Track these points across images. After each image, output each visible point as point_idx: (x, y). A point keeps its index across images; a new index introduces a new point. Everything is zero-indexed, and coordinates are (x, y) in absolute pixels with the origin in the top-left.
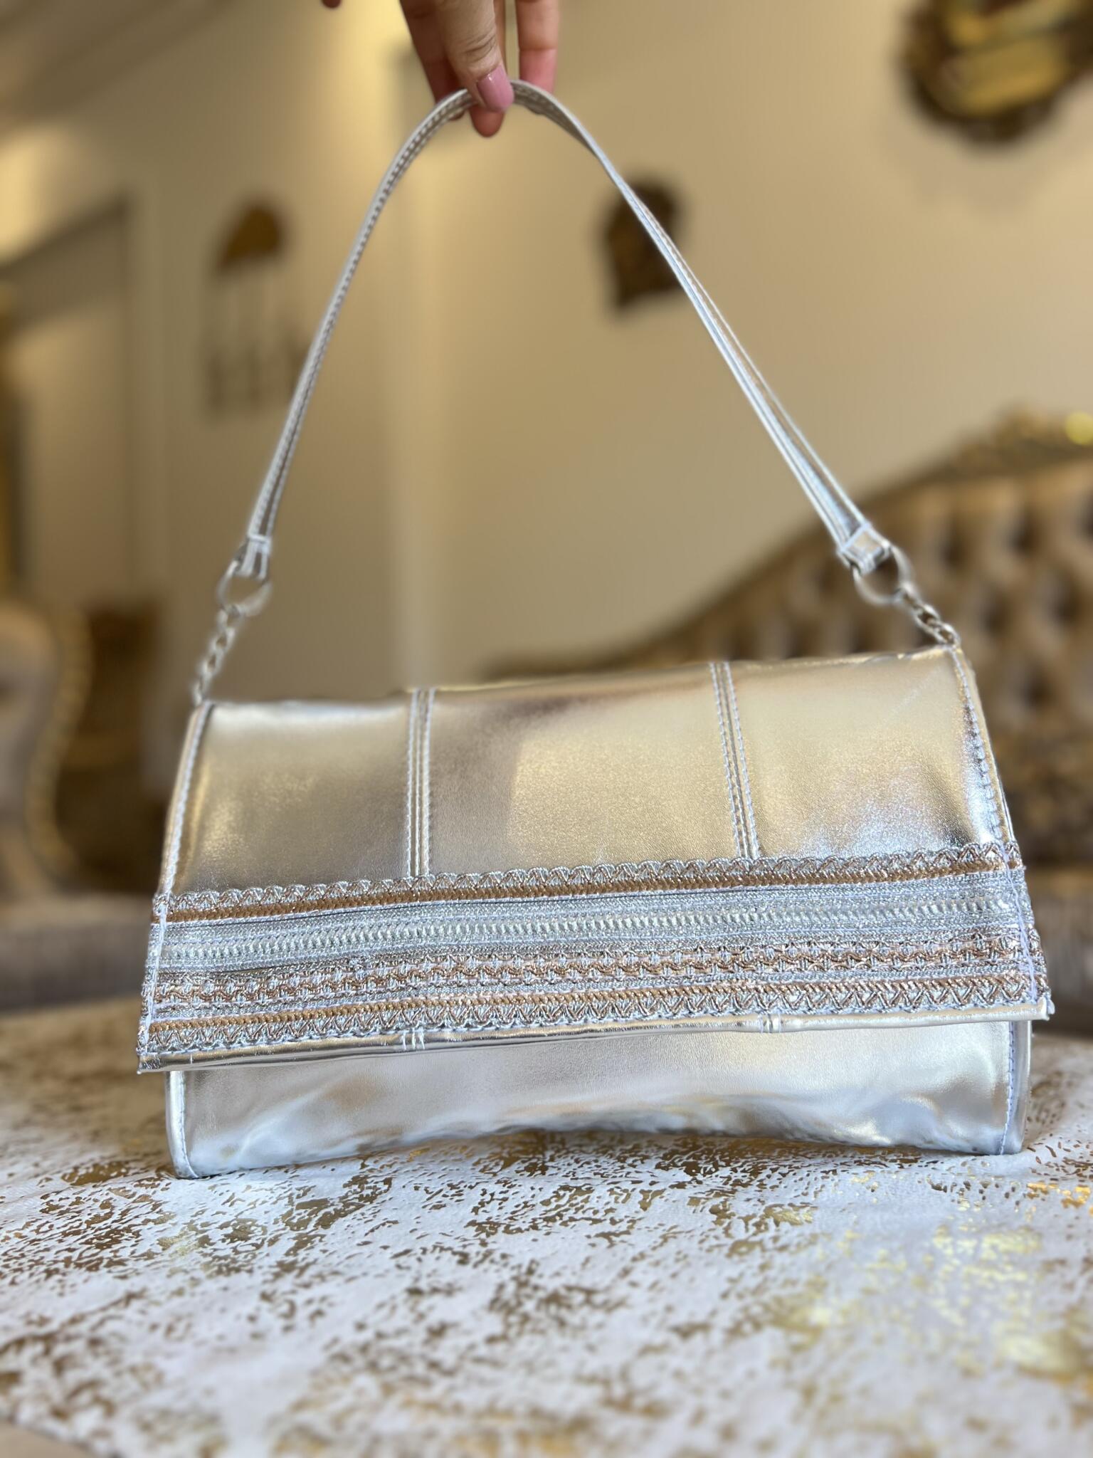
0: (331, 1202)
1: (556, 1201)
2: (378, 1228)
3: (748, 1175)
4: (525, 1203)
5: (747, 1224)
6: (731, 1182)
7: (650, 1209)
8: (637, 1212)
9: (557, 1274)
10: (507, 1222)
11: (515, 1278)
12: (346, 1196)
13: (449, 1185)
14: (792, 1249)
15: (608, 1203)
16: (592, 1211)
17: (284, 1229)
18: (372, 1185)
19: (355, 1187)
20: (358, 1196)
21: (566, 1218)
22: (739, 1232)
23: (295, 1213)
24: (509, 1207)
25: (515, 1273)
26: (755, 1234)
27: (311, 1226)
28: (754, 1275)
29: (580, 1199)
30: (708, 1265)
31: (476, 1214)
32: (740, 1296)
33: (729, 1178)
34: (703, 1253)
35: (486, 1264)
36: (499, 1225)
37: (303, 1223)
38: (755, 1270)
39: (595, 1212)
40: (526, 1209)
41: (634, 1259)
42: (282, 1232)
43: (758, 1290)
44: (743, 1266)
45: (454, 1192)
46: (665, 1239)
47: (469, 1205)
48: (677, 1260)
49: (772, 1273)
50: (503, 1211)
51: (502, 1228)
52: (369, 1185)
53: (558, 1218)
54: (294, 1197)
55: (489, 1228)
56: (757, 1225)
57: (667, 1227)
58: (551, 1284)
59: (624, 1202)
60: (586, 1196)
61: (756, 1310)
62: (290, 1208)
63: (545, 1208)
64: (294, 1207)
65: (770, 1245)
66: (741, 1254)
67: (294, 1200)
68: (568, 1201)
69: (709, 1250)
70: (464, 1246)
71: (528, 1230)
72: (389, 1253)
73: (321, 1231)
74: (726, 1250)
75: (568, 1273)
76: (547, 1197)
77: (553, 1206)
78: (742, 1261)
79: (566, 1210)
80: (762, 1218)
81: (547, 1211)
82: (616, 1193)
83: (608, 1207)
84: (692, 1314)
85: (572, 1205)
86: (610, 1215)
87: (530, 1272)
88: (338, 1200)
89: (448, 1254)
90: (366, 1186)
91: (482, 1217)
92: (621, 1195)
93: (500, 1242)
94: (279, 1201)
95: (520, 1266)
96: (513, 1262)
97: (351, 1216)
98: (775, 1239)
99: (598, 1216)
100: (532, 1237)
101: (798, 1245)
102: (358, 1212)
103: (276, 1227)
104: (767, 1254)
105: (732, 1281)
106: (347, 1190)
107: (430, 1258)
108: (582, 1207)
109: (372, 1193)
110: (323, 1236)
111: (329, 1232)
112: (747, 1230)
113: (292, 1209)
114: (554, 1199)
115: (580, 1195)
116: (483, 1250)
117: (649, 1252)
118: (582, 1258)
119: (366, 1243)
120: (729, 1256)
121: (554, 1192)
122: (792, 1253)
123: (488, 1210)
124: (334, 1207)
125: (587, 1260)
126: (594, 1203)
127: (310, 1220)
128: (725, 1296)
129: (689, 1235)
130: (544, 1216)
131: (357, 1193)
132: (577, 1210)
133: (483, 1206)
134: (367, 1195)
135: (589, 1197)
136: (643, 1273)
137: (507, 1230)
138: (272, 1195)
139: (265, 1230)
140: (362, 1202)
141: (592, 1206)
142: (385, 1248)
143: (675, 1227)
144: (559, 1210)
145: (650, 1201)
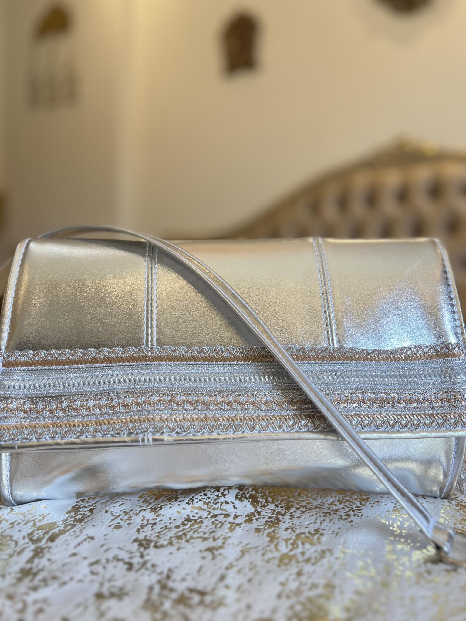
0: (57, 524)
1: (183, 526)
2: (82, 542)
3: (284, 509)
4: (166, 526)
5: (287, 544)
6: (275, 513)
7: (235, 532)
8: (227, 533)
9: (184, 580)
10: (155, 539)
11: (159, 582)
12: (67, 519)
13: (125, 512)
14: (313, 561)
15: (211, 529)
16: (203, 533)
17: (28, 543)
18: (82, 513)
19: (73, 514)
20: (73, 519)
21: (188, 537)
22: (284, 549)
23: (36, 532)
24: (157, 528)
25: (159, 577)
26: (291, 550)
27: (44, 541)
28: (294, 580)
29: (196, 526)
30: (268, 572)
31: (139, 533)
32: (288, 597)
33: (274, 510)
34: (264, 564)
35: (143, 571)
36: (150, 541)
37: (39, 540)
38: (294, 577)
39: (205, 533)
40: (166, 530)
41: (227, 568)
42: (26, 545)
43: (298, 592)
44: (287, 573)
45: (127, 517)
46: (243, 553)
47: (135, 527)
48: (251, 569)
49: (304, 579)
50: (154, 531)
51: (152, 544)
52: (80, 513)
53: (184, 537)
54: (37, 520)
55: (145, 544)
56: (292, 544)
57: (244, 544)
58: (180, 587)
59: (220, 527)
60: (199, 525)
61: (298, 608)
62: (33, 529)
63: (177, 530)
64: (36, 529)
65: (300, 558)
66: (286, 564)
67: (37, 523)
68: (190, 527)
69: (268, 562)
70: (131, 558)
71: (167, 545)
72: (87, 562)
73: (50, 544)
74: (277, 561)
75: (189, 578)
76: (178, 524)
77: (181, 528)
78: (286, 570)
79: (189, 532)
80: (295, 541)
81: (178, 532)
82: (215, 524)
83: (211, 530)
84: (262, 612)
85: (192, 529)
86: (213, 534)
87: (168, 577)
88: (61, 523)
89: (120, 564)
90: (79, 513)
91: (141, 536)
92: (218, 524)
93: (152, 555)
94: (28, 524)
95: (161, 573)
96: (159, 570)
97: (67, 534)
98: (303, 553)
99: (206, 536)
100: (169, 551)
101: (316, 558)
102: (72, 530)
103: (23, 542)
104: (300, 565)
105: (283, 584)
106: (68, 515)
107: (110, 566)
108: (197, 530)
109: (82, 517)
110: (49, 548)
111: (54, 544)
112: (287, 547)
113: (34, 530)
114: (182, 525)
115: (197, 525)
116: (141, 561)
117: (235, 563)
118: (197, 566)
119: (74, 555)
120: (279, 566)
121: (182, 522)
122: (313, 564)
123: (145, 531)
124: (58, 528)
125: (200, 568)
126: (203, 529)
127: (43, 537)
128: (279, 596)
129: (256, 550)
130: (176, 535)
131: (73, 517)
132: (194, 532)
133: (142, 528)
134: (79, 518)
135: (201, 526)
136: (233, 579)
137: (156, 547)
138: (24, 519)
139: (16, 543)
140: (75, 523)
141: (202, 530)
142: (85, 558)
143: (248, 544)
144: (184, 531)
145: (234, 528)
